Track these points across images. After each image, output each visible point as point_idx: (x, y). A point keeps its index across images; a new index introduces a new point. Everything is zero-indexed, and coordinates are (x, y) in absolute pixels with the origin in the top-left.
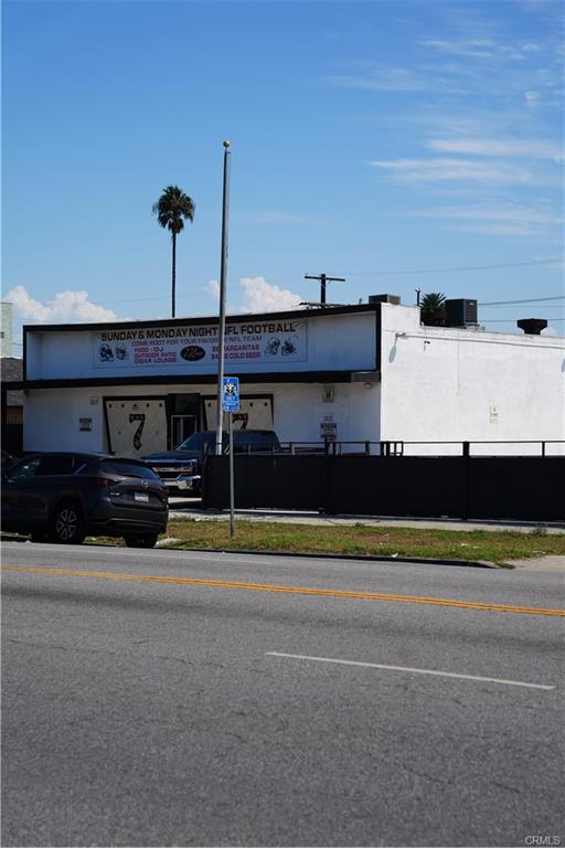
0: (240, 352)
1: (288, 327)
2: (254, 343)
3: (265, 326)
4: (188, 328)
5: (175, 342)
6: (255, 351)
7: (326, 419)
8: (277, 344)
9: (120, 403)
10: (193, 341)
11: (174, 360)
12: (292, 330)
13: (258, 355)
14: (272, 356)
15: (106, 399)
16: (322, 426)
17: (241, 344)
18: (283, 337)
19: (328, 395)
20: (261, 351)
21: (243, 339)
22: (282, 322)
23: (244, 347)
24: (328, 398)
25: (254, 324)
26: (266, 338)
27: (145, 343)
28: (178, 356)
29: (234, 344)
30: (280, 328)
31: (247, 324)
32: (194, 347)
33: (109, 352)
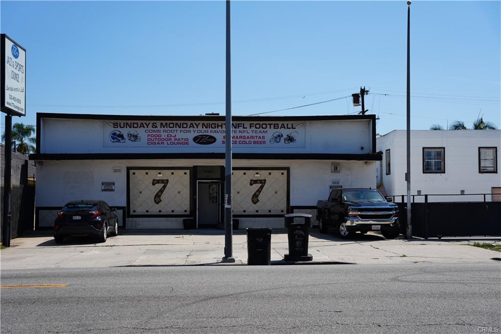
0: (248, 140)
1: (290, 126)
2: (261, 135)
3: (270, 125)
4: (201, 122)
5: (187, 131)
6: (263, 140)
7: (334, 183)
8: (280, 136)
9: (144, 172)
10: (205, 131)
11: (187, 143)
12: (292, 128)
13: (264, 142)
14: (276, 144)
15: (129, 169)
16: (331, 187)
17: (249, 135)
18: (285, 132)
19: (336, 168)
20: (267, 139)
21: (250, 132)
22: (285, 123)
23: (252, 137)
24: (336, 169)
25: (261, 123)
26: (271, 132)
27: (158, 131)
28: (191, 141)
29: (242, 135)
30: (283, 126)
31: (255, 122)
32: (207, 136)
33: (121, 136)
